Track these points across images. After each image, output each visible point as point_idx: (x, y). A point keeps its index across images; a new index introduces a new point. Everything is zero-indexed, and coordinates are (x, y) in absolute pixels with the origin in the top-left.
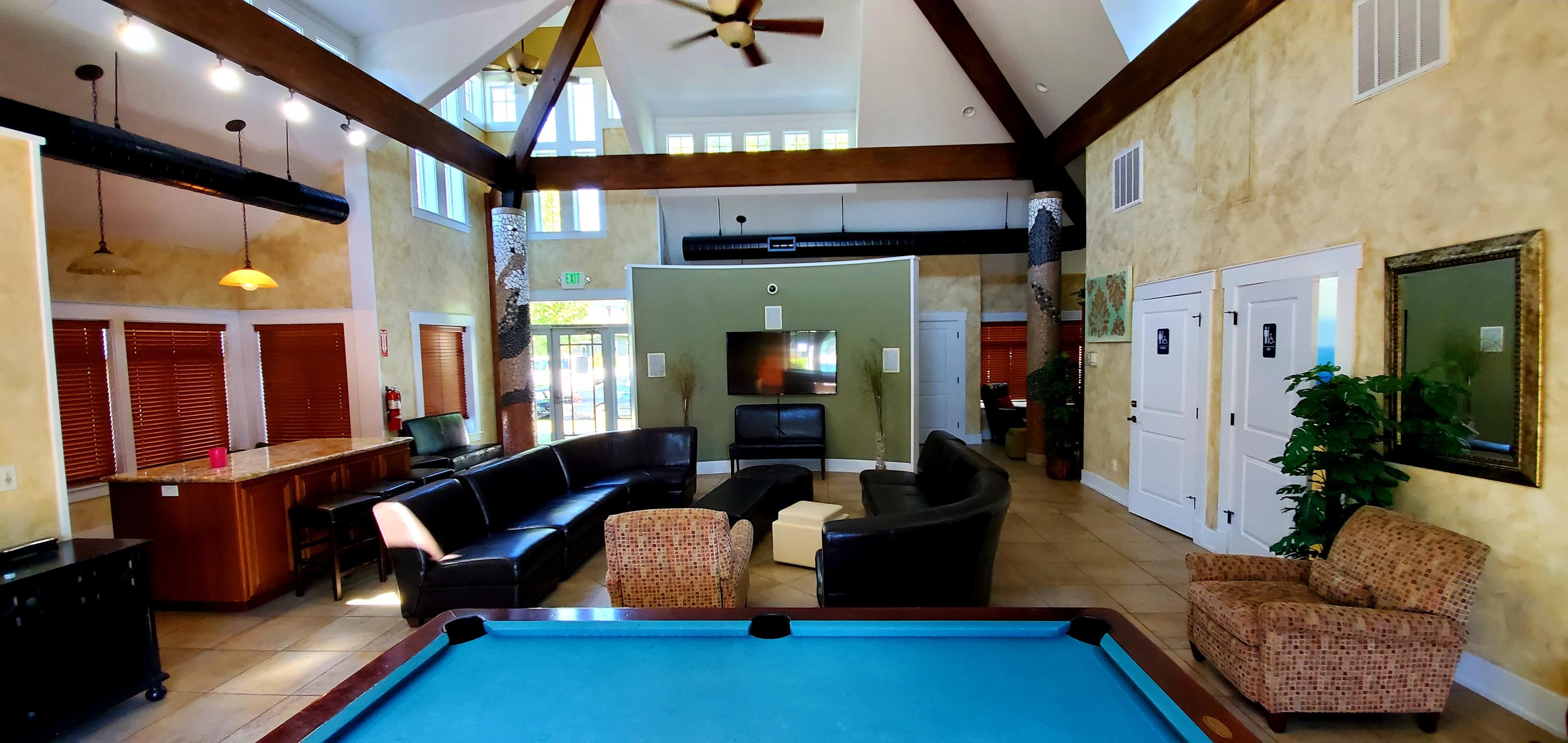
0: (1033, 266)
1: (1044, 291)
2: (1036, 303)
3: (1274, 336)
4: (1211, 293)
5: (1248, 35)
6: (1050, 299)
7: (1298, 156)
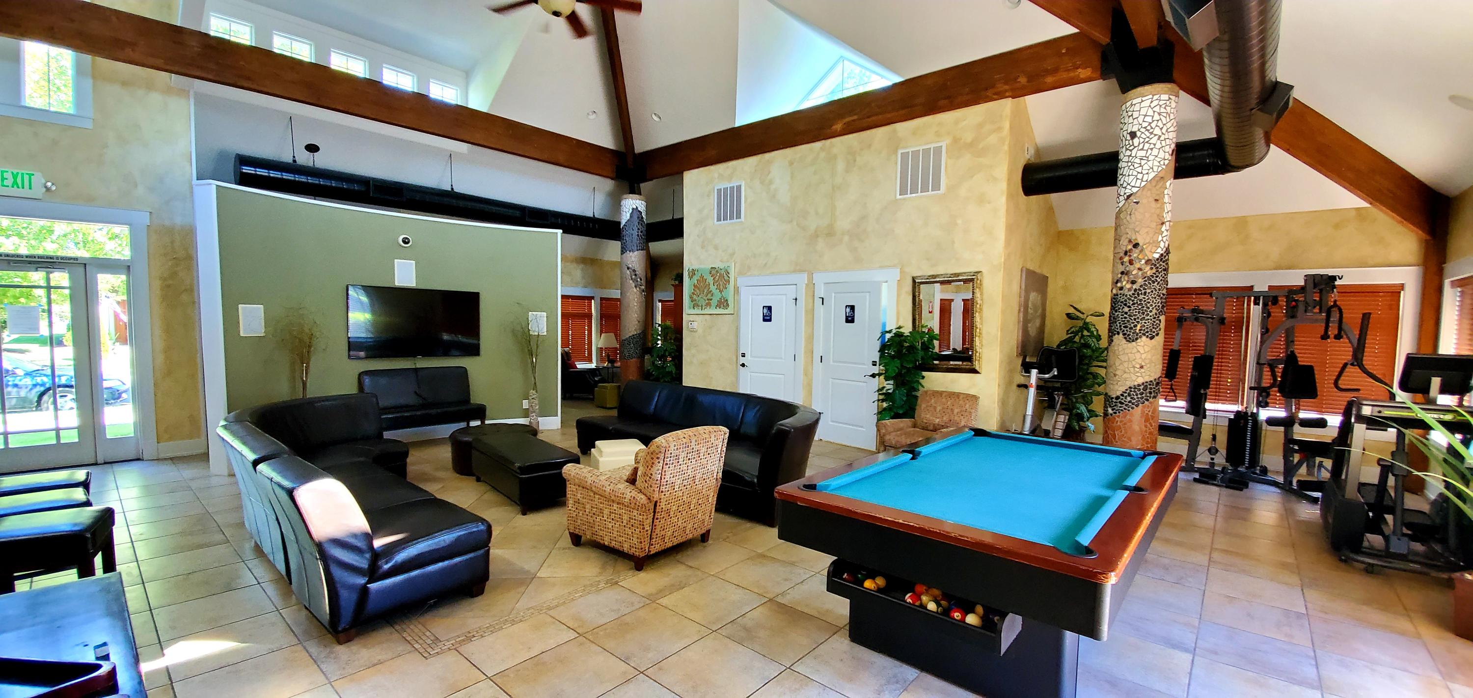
0: (628, 252)
1: (637, 273)
2: (631, 282)
3: (854, 311)
4: (804, 285)
5: (831, 142)
6: (641, 279)
7: (864, 218)
